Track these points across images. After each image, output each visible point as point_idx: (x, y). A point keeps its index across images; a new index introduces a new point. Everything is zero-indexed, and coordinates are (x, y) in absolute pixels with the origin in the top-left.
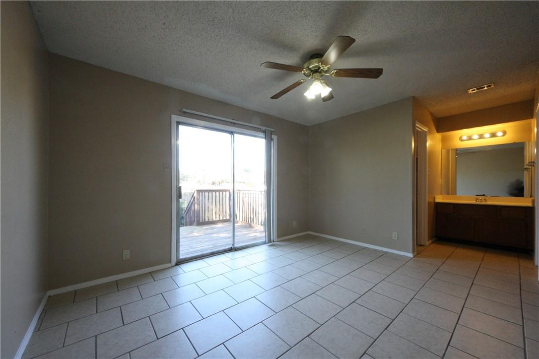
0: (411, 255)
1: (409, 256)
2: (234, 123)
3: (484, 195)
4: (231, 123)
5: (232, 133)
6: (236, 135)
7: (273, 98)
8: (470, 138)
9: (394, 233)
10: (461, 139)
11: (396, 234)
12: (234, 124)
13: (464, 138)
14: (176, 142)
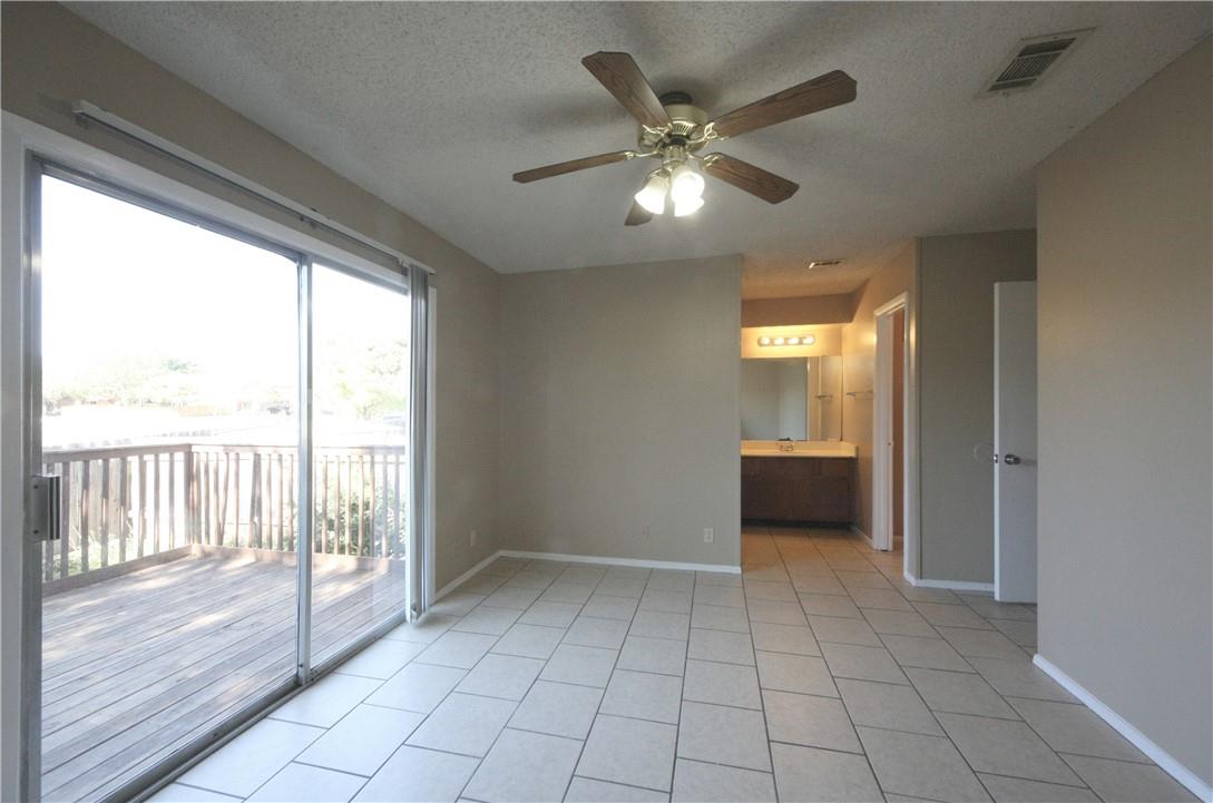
0: (737, 570)
1: (734, 572)
2: (314, 224)
3: (788, 439)
4: (302, 218)
5: (300, 257)
6: (316, 267)
7: (521, 177)
8: (772, 343)
9: (706, 530)
10: (760, 344)
11: (712, 530)
12: (313, 227)
13: (766, 341)
14: (24, 259)
